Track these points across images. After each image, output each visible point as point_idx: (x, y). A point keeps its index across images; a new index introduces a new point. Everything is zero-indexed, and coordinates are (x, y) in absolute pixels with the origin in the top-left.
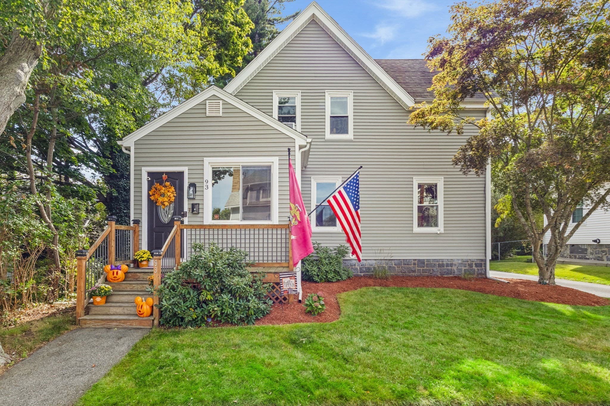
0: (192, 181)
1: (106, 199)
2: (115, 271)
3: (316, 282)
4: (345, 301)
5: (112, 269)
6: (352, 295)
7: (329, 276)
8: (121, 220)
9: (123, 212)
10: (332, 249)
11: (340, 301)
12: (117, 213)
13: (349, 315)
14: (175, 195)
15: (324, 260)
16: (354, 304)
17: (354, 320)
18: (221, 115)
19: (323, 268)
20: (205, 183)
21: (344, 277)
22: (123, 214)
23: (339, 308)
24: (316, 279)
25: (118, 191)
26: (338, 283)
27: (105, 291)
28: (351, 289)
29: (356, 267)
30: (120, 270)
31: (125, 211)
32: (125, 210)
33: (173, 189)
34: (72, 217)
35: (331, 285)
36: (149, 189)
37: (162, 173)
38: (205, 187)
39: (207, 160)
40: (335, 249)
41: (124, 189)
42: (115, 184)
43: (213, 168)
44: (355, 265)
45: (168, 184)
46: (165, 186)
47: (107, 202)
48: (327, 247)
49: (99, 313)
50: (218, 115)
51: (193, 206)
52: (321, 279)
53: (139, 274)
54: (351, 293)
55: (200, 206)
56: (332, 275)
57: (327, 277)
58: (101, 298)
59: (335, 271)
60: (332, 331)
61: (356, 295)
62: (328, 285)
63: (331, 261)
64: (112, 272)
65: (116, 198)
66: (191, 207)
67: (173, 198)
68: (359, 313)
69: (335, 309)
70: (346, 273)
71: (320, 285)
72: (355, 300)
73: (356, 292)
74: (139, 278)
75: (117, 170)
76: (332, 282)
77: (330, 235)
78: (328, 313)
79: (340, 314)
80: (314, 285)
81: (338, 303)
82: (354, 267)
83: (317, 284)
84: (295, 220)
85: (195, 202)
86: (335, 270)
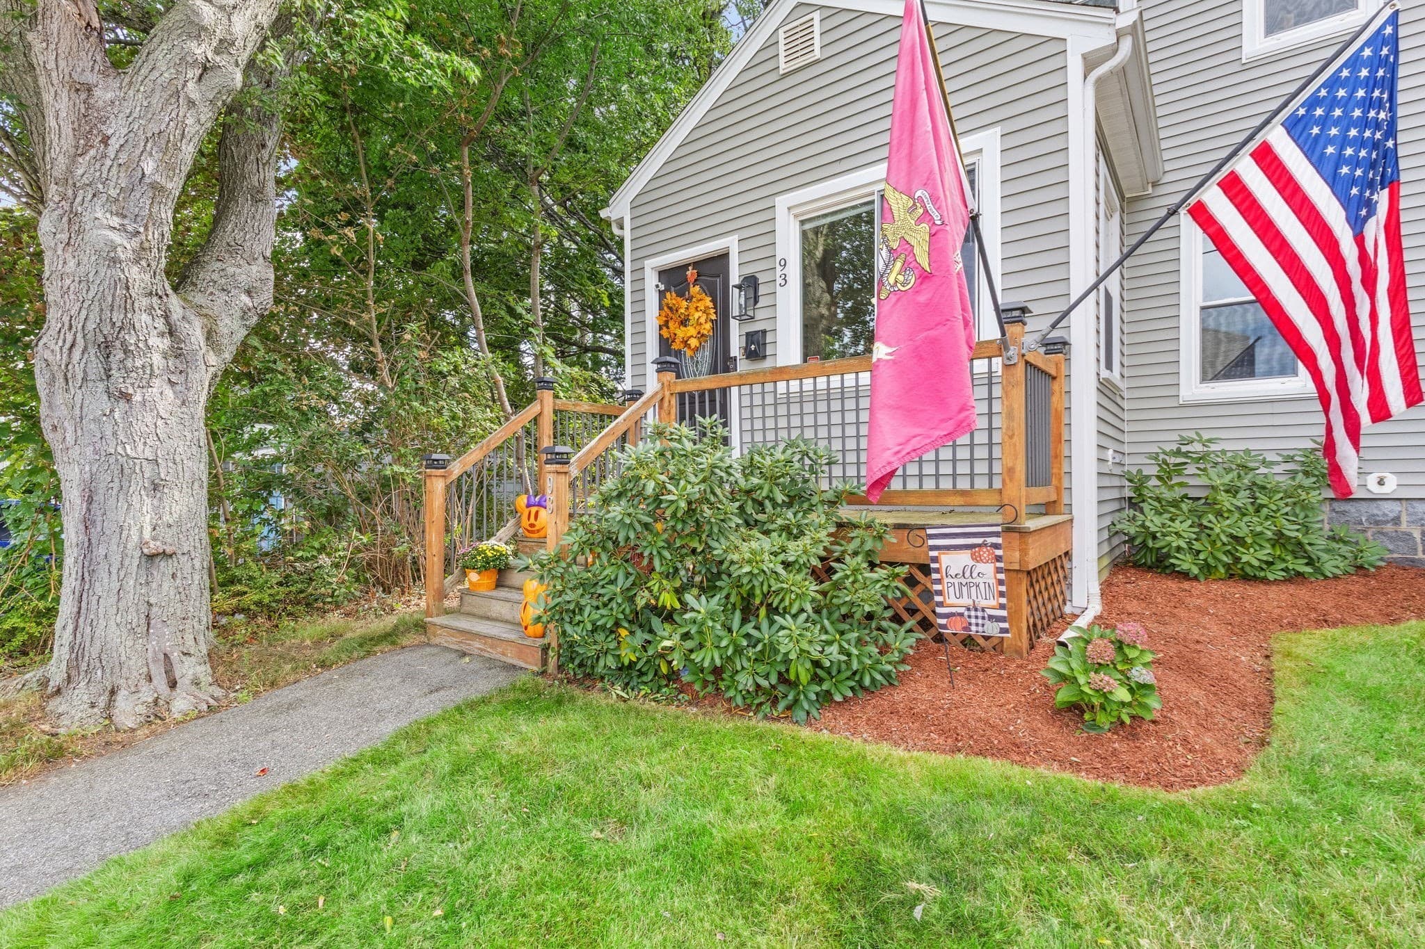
0: (749, 270)
2: (534, 509)
3: (1185, 575)
4: (1314, 676)
5: (528, 506)
6: (1363, 648)
7: (1245, 559)
10: (1271, 457)
11: (1283, 668)
13: (1317, 760)
14: (714, 317)
15: (1223, 497)
16: (1368, 697)
17: (1349, 813)
18: (817, 54)
19: (1219, 527)
20: (779, 268)
21: (1331, 565)
23: (1264, 709)
24: (1186, 563)
26: (1292, 589)
27: (486, 557)
28: (1365, 618)
29: (1404, 526)
30: (545, 507)
33: (708, 301)
35: (1253, 591)
37: (685, 267)
38: (779, 281)
39: (782, 202)
40: (1289, 459)
43: (802, 222)
44: (1396, 520)
45: (695, 290)
46: (690, 299)
48: (1247, 451)
49: (475, 611)
50: (809, 59)
51: (750, 337)
52: (1207, 568)
54: (1353, 636)
55: (769, 338)
56: (1265, 553)
57: (1237, 560)
58: (479, 573)
59: (1280, 539)
60: (1155, 865)
61: (1391, 650)
62: (1237, 590)
63: (1263, 499)
64: (527, 511)
66: (745, 342)
67: (709, 325)
68: (1396, 767)
69: (1243, 706)
70: (1344, 549)
71: (1199, 588)
72: (1375, 680)
73: (1392, 633)
76: (1264, 581)
77: (1268, 408)
78: (1186, 725)
79: (1263, 743)
80: (1172, 585)
81: (1269, 676)
82: (1389, 528)
83: (1186, 585)
84: (903, 270)
85: (755, 327)
86: (1280, 534)
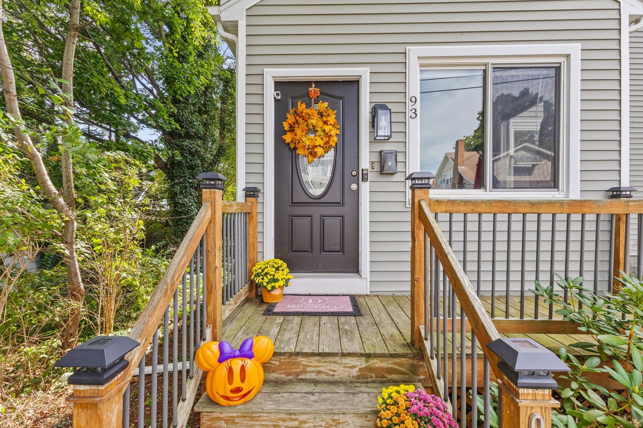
0: (380, 99)
1: (166, 164)
8: (186, 192)
9: (188, 182)
12: (181, 183)
14: (338, 132)
20: (409, 104)
22: (188, 185)
25: (182, 155)
30: (251, 357)
31: (190, 181)
32: (189, 178)
34: (112, 186)
36: (280, 117)
37: (307, 83)
38: (410, 113)
39: (412, 51)
41: (190, 151)
42: (177, 145)
43: (422, 71)
45: (323, 106)
47: (167, 168)
51: (382, 158)
53: (303, 360)
55: (400, 158)
65: (179, 163)
66: (376, 158)
74: (304, 372)
75: (182, 126)
85: (387, 147)
